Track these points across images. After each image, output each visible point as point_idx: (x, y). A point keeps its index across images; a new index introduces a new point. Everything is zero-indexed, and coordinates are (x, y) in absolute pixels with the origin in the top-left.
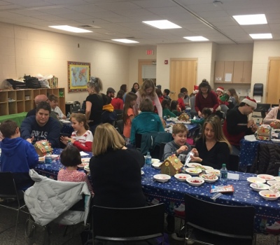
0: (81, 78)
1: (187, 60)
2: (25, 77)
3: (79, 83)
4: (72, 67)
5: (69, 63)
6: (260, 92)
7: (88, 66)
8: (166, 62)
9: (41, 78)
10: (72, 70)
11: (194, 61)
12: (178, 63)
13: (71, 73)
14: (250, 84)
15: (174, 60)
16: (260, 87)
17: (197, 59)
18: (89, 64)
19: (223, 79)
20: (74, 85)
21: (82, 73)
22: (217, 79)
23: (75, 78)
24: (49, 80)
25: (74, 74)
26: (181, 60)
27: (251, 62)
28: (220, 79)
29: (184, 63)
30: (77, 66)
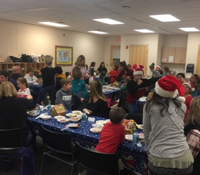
0: (65, 57)
1: (141, 46)
2: (23, 55)
3: (63, 60)
4: (58, 49)
5: (57, 47)
6: (191, 70)
7: (71, 49)
8: (127, 47)
9: (33, 56)
10: (59, 51)
11: (146, 47)
12: (135, 48)
13: (58, 53)
14: (185, 64)
15: (132, 46)
16: (192, 66)
17: (148, 45)
18: (72, 48)
19: (168, 60)
20: (60, 61)
21: (66, 54)
22: (163, 60)
23: (61, 56)
24: (39, 58)
25: (60, 54)
26: (137, 46)
27: (186, 48)
28: (165, 60)
29: (139, 48)
30: (62, 49)
